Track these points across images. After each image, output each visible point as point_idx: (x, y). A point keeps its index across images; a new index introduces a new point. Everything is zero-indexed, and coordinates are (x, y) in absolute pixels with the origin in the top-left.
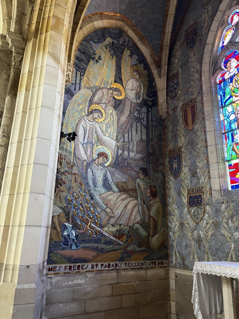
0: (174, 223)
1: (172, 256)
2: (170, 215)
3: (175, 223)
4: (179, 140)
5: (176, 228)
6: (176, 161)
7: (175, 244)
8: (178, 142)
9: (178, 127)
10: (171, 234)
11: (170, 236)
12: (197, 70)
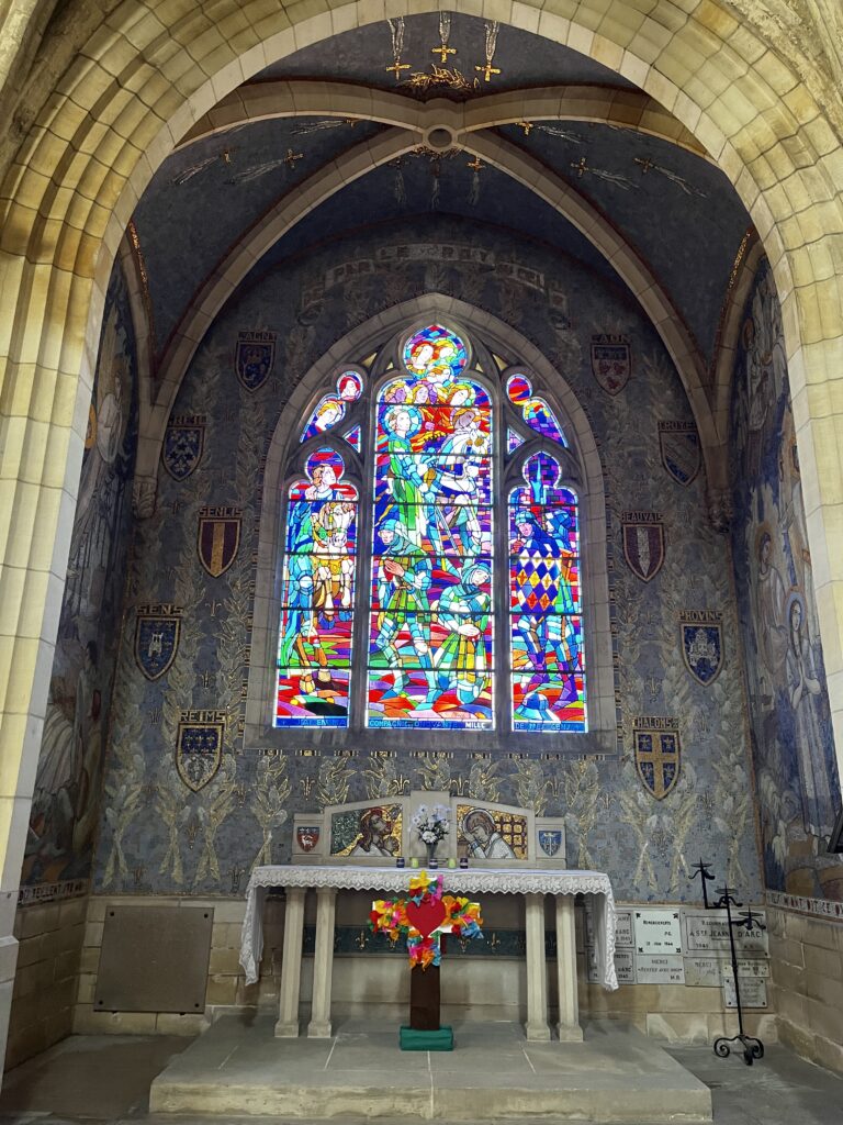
0: (124, 787)
1: (104, 868)
2: (117, 765)
3: (129, 786)
4: (176, 589)
5: (130, 798)
6: (161, 636)
7: (118, 837)
8: (173, 592)
9: (181, 556)
10: (109, 812)
11: (106, 819)
12: (256, 447)
